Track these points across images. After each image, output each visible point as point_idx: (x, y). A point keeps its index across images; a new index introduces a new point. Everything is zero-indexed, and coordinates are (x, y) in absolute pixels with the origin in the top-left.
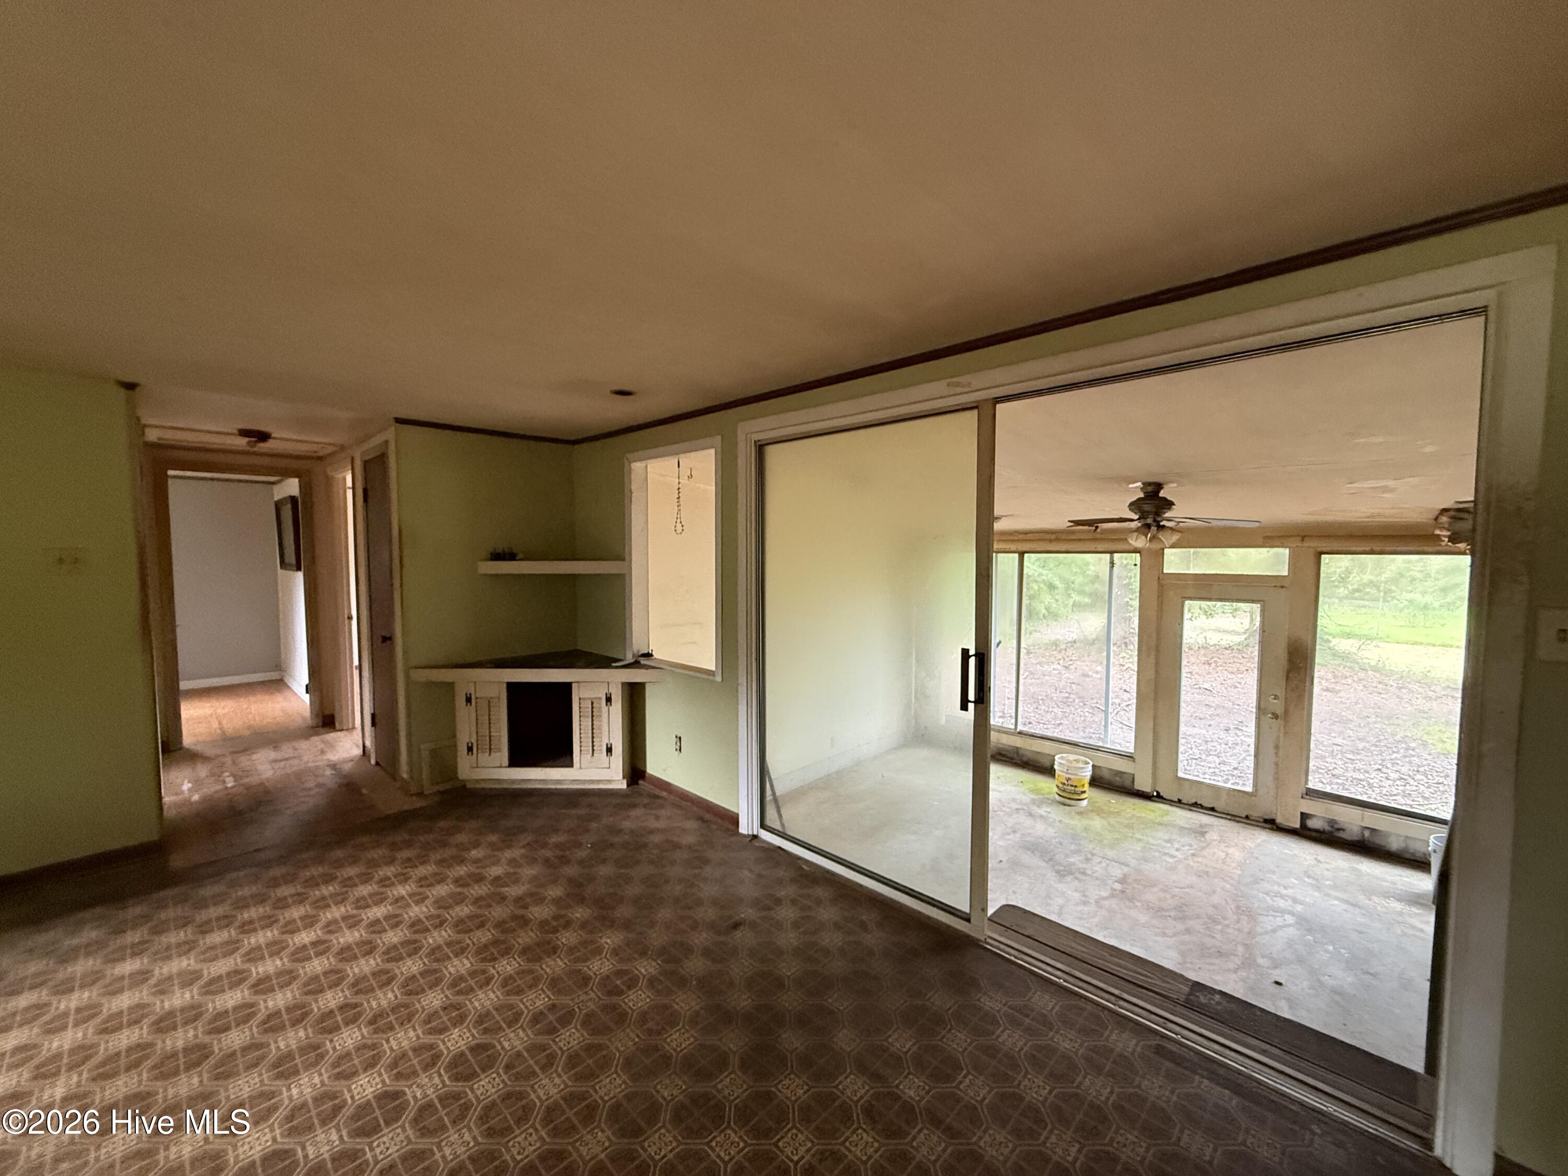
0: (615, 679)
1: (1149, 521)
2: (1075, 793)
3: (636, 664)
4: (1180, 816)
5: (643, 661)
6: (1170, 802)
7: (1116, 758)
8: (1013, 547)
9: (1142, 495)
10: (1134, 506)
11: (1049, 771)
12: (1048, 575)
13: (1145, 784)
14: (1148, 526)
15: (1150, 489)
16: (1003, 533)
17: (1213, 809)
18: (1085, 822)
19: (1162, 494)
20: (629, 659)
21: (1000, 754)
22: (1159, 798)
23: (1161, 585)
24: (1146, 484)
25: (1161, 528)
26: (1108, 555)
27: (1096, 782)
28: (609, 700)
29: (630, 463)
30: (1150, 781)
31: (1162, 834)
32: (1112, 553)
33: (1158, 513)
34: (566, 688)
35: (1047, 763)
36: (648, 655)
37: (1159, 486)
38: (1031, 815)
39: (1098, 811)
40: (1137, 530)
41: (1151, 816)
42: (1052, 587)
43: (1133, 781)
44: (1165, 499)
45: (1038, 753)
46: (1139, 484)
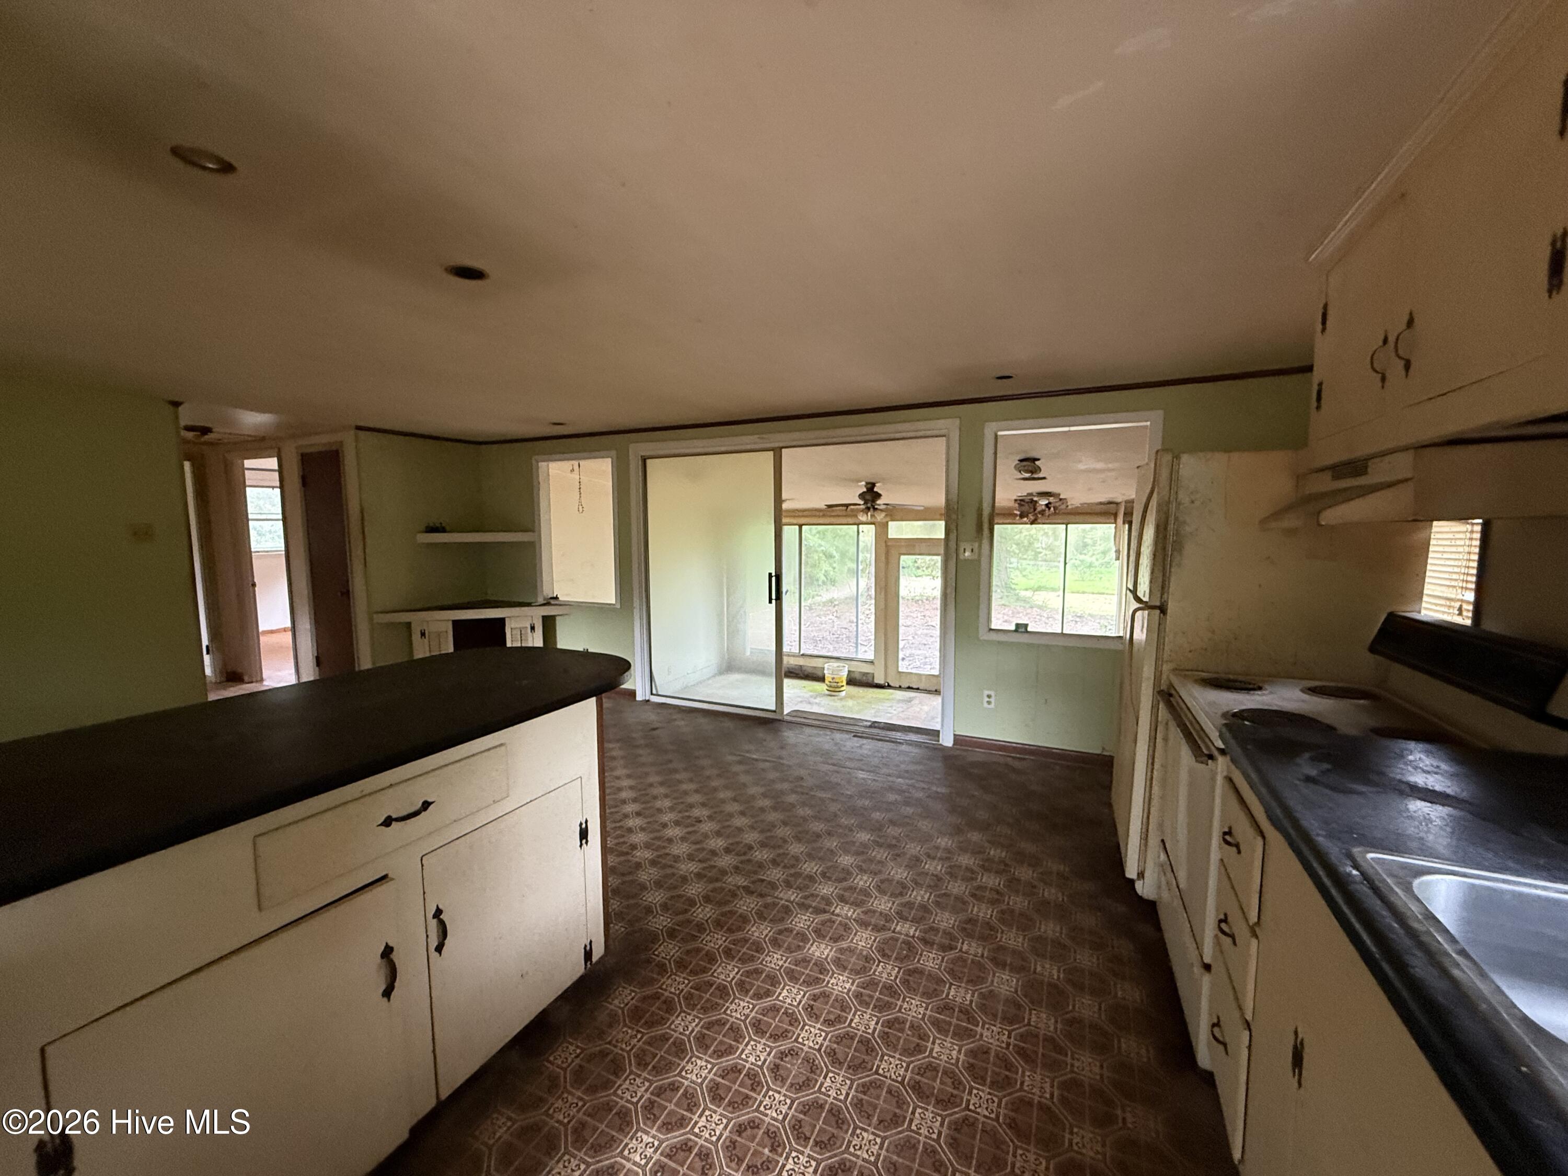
0: (536, 614)
1: (869, 505)
2: (838, 687)
3: (547, 604)
4: (899, 694)
5: (553, 602)
6: (895, 688)
7: (864, 664)
8: (795, 521)
9: (865, 490)
10: (862, 496)
11: (822, 679)
12: (825, 546)
13: (879, 680)
14: (868, 509)
15: (869, 486)
16: (788, 511)
17: (918, 689)
18: (843, 703)
19: (875, 489)
20: (541, 600)
21: (791, 672)
22: (889, 686)
23: (887, 546)
24: (867, 483)
25: (875, 509)
26: (855, 527)
27: (851, 682)
28: (533, 628)
29: (538, 462)
30: (883, 677)
31: (888, 704)
32: (858, 525)
33: (874, 501)
34: (502, 622)
35: (820, 674)
36: (556, 598)
37: (873, 485)
38: (810, 703)
39: (851, 697)
40: (862, 511)
41: (882, 696)
42: (829, 556)
43: (873, 678)
44: (877, 493)
45: (815, 668)
46: (864, 483)
